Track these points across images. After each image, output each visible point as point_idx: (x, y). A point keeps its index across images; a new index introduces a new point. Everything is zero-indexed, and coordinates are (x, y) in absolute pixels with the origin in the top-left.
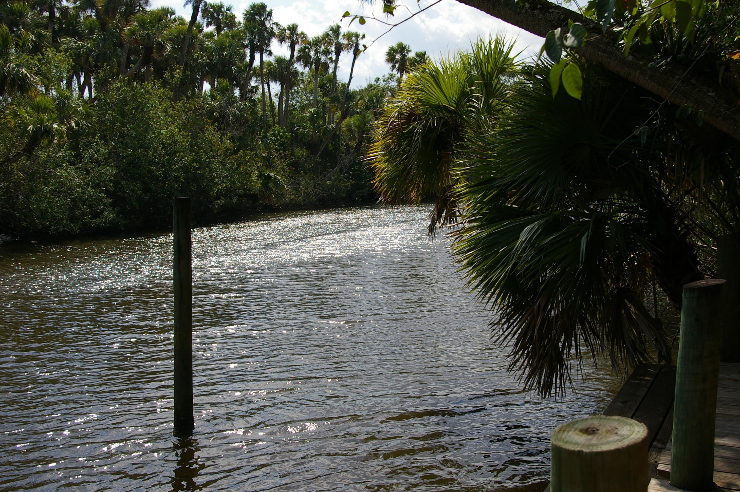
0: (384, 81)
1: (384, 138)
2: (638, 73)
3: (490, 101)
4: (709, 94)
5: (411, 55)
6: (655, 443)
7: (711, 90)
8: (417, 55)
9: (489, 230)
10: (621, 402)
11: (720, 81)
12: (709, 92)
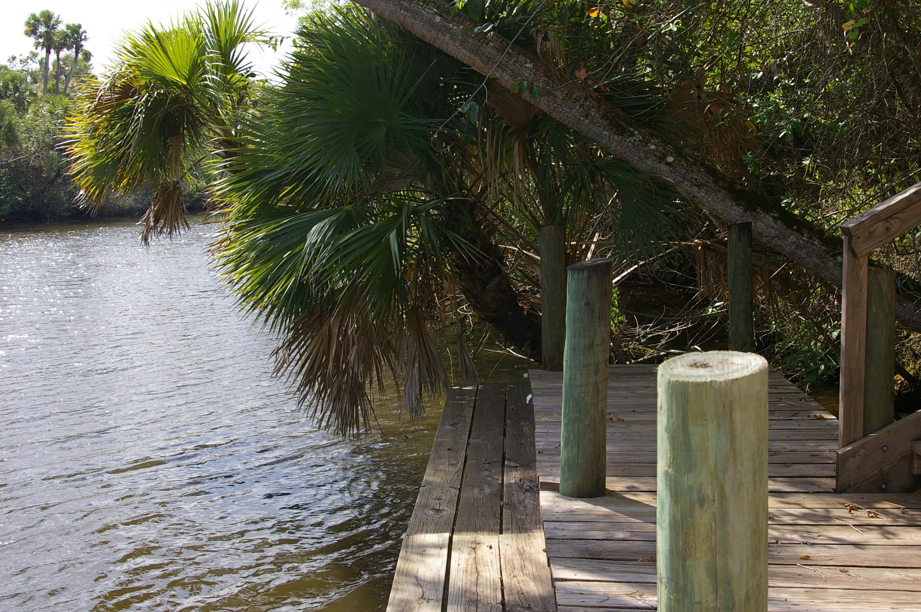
0: (21, 61)
1: (90, 117)
2: (447, 37)
3: (229, 77)
4: (527, 65)
5: (61, 27)
6: (506, 462)
7: (528, 61)
8: (68, 27)
9: (267, 229)
10: (451, 425)
11: (538, 51)
12: (526, 63)
